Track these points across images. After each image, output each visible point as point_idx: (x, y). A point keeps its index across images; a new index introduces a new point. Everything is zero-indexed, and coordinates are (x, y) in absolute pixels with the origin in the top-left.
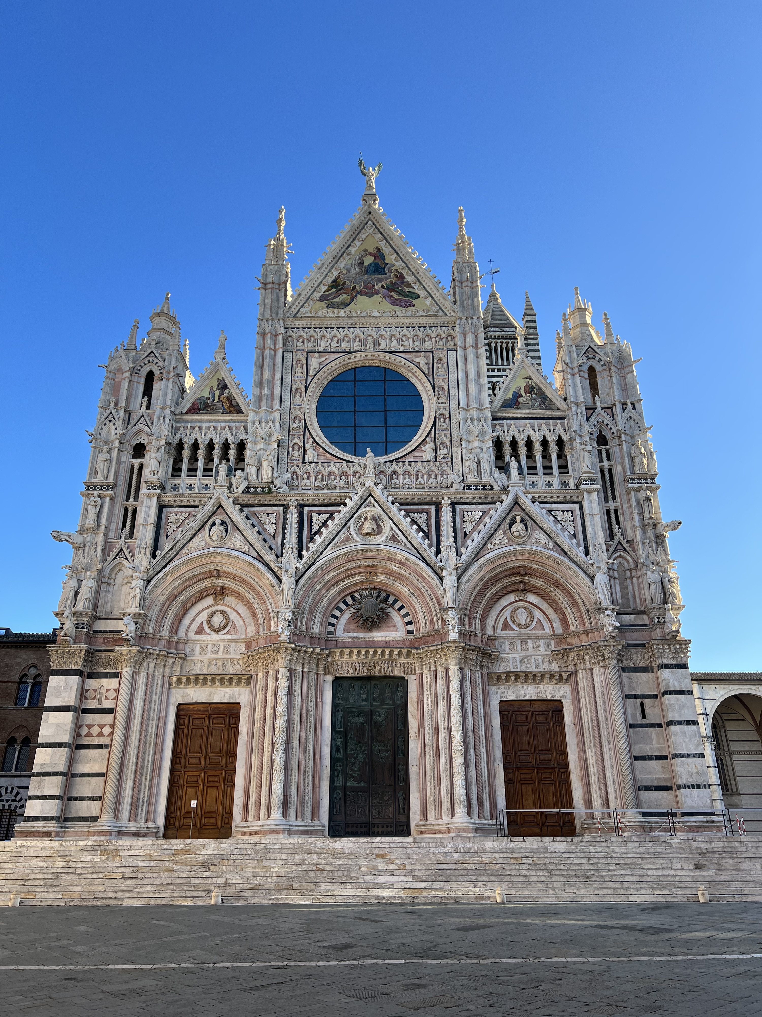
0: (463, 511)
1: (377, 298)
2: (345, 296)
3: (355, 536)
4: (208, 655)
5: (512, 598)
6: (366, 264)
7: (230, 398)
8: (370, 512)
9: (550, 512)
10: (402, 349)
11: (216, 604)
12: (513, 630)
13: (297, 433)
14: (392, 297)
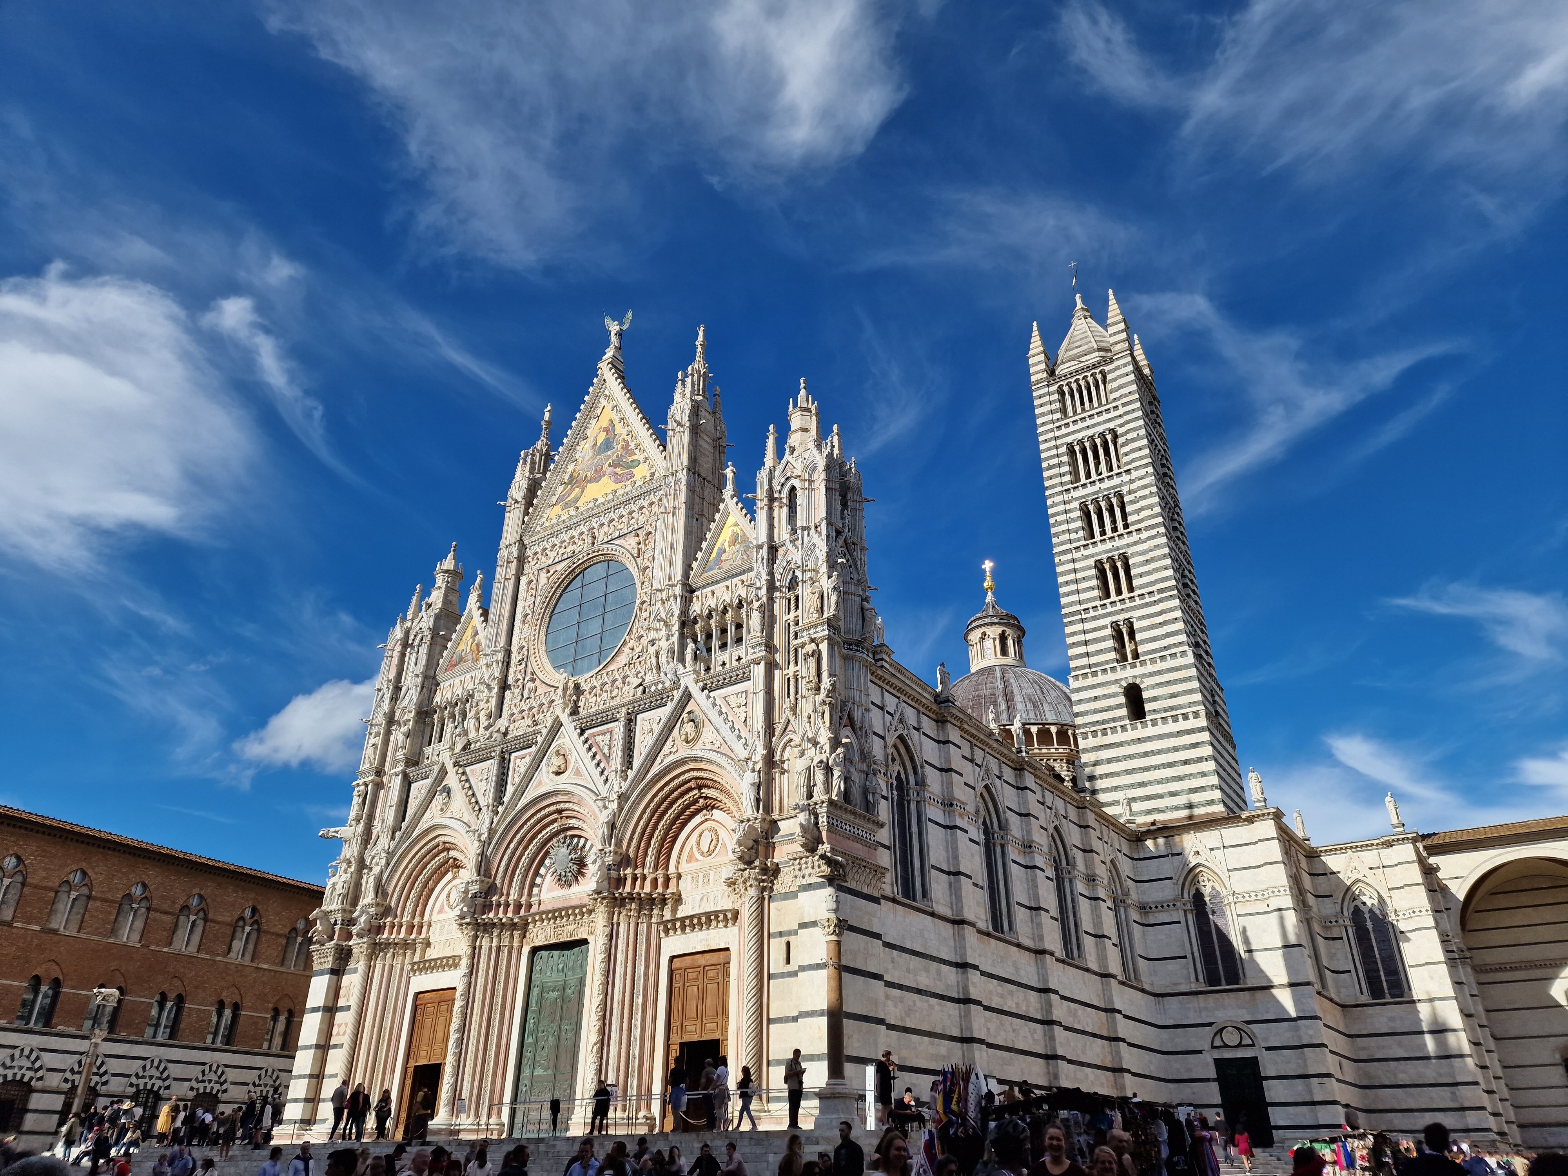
0: (643, 719)
1: (604, 480)
2: (577, 490)
3: (545, 778)
4: (445, 937)
5: (698, 819)
6: (598, 444)
7: (478, 645)
8: (561, 745)
9: (725, 698)
10: (617, 534)
11: (454, 878)
12: (697, 860)
13: (519, 668)
14: (616, 473)
